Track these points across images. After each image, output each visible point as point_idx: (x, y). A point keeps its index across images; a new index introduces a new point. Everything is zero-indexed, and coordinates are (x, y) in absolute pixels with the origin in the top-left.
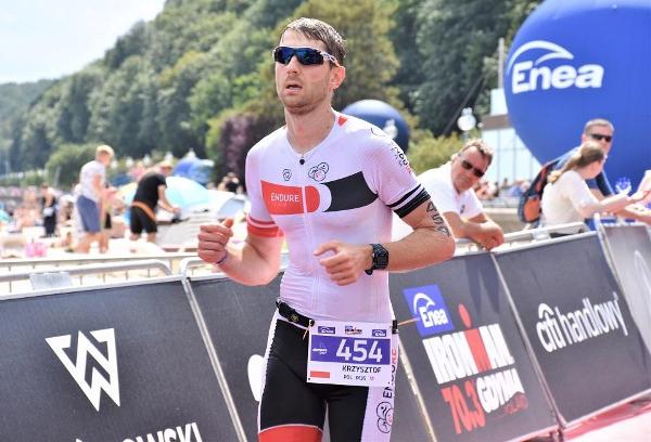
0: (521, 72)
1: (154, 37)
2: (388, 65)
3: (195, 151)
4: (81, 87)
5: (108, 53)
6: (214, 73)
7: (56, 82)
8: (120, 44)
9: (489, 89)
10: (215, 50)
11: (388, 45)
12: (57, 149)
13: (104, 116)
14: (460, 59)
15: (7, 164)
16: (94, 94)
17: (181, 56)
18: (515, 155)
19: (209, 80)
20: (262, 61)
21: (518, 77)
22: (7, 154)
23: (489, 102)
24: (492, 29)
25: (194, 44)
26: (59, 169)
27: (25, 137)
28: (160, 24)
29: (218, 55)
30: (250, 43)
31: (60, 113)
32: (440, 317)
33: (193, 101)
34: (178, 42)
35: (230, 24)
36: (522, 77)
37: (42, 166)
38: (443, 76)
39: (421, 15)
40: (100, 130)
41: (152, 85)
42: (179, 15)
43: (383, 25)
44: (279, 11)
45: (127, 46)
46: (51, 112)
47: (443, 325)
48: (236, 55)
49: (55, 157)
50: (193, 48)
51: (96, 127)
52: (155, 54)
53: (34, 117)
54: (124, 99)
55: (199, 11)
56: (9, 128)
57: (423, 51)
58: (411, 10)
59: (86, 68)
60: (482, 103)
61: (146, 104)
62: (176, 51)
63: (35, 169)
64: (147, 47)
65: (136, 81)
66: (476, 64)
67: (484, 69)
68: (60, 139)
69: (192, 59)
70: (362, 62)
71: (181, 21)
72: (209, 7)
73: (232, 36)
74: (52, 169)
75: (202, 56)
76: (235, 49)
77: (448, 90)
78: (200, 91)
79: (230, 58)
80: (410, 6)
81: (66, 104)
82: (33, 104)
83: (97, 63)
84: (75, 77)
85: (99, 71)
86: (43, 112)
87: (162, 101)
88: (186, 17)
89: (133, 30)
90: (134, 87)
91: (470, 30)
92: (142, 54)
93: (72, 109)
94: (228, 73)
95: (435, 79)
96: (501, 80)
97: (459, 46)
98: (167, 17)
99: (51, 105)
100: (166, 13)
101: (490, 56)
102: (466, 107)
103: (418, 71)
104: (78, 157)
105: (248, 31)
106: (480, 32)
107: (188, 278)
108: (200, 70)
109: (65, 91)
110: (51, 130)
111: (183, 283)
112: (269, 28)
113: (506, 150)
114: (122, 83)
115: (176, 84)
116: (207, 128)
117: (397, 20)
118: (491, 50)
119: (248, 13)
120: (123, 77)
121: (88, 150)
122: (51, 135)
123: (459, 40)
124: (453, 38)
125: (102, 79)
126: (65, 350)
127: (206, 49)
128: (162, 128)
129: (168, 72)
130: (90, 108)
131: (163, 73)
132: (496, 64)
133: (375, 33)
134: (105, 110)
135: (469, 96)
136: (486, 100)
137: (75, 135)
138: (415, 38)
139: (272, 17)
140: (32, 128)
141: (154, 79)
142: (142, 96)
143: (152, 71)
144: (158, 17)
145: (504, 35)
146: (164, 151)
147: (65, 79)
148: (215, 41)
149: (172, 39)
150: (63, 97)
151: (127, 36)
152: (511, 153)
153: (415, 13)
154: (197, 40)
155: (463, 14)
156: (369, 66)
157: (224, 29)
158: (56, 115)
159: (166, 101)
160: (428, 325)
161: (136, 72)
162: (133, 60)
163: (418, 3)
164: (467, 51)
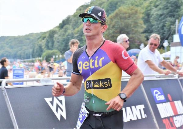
1: (73, 19)
2: (142, 27)
4: (52, 33)
5: (60, 24)
7: (45, 33)
8: (63, 22)
9: (173, 35)
11: (142, 22)
12: (45, 51)
13: (58, 42)
14: (164, 26)
15: (31, 56)
16: (56, 36)
17: (80, 25)
22: (31, 53)
23: (173, 39)
24: (174, 17)
26: (45, 57)
27: (36, 48)
28: (75, 16)
31: (46, 41)
33: (83, 38)
34: (80, 21)
37: (40, 57)
38: (158, 31)
39: (152, 13)
40: (57, 46)
41: (72, 33)
43: (141, 16)
44: (109, 12)
45: (65, 22)
46: (43, 41)
49: (44, 54)
52: (73, 24)
53: (38, 43)
54: (64, 37)
56: (32, 46)
57: (152, 23)
58: (149, 12)
59: (54, 28)
61: (70, 38)
62: (79, 23)
63: (38, 57)
64: (71, 22)
65: (68, 32)
66: (169, 28)
67: (171, 29)
68: (45, 49)
74: (43, 57)
80: (149, 10)
82: (38, 39)
83: (57, 27)
84: (50, 31)
85: (57, 29)
86: (41, 41)
87: (75, 38)
89: (67, 17)
91: (167, 17)
92: (69, 24)
93: (49, 40)
99: (43, 39)
100: (77, 13)
101: (173, 25)
102: (166, 40)
103: (151, 29)
104: (50, 53)
106: (170, 18)
109: (47, 35)
110: (43, 46)
114: (63, 33)
115: (79, 33)
117: (144, 14)
118: (174, 23)
120: (64, 31)
123: (163, 21)
124: (162, 19)
125: (58, 32)
129: (77, 29)
130: (54, 40)
132: (175, 28)
133: (138, 18)
134: (58, 40)
135: (166, 37)
137: (50, 47)
138: (150, 20)
140: (38, 45)
141: (73, 31)
142: (69, 36)
143: (72, 29)
144: (74, 14)
145: (178, 19)
147: (47, 32)
150: (47, 37)
151: (65, 19)
155: (165, 13)
158: (45, 42)
161: (67, 30)
162: (67, 26)
163: (151, 9)
164: (166, 24)
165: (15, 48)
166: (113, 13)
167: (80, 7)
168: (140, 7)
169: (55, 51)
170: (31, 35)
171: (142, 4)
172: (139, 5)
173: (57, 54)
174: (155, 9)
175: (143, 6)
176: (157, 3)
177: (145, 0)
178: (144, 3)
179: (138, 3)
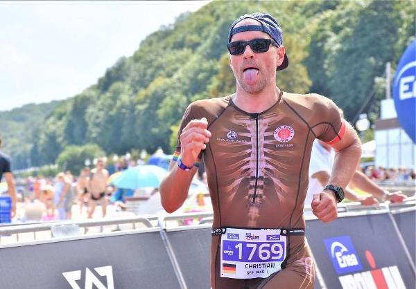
0: (406, 84)
1: (132, 67)
2: (302, 84)
3: (163, 149)
4: (81, 104)
5: (100, 80)
6: (176, 92)
7: (63, 102)
8: (108, 74)
9: (379, 100)
10: (176, 76)
11: (302, 70)
12: (64, 149)
13: (97, 125)
14: (357, 79)
15: (29, 161)
16: (91, 110)
17: (152, 81)
18: (400, 148)
19: (172, 98)
20: (210, 84)
21: (403, 88)
22: (29, 154)
23: (380, 110)
24: (381, 56)
25: (162, 72)
26: (65, 164)
27: (41, 142)
28: (136, 58)
29: (179, 79)
30: (201, 71)
31: (66, 124)
32: (352, 260)
33: (161, 113)
34: (150, 71)
35: (187, 58)
36: (407, 88)
37: (53, 163)
38: (345, 91)
39: (326, 47)
40: (94, 135)
41: (131, 102)
42: (150, 52)
43: (299, 55)
45: (113, 75)
46: (59, 123)
47: (354, 266)
48: (191, 79)
49: (63, 156)
50: (160, 75)
51: (91, 133)
52: (133, 80)
53: (48, 127)
54: (112, 113)
55: (165, 48)
56: (30, 136)
57: (329, 74)
58: (319, 44)
59: (84, 91)
60: (374, 111)
61: (127, 116)
62: (148, 77)
63: (48, 164)
64: (127, 75)
65: (120, 100)
66: (369, 83)
67: (375, 87)
68: (66, 142)
69: (159, 83)
71: (152, 56)
72: (172, 46)
73: (188, 65)
74: (61, 164)
75: (168, 80)
76: (191, 75)
78: (166, 105)
79: (187, 82)
80: (318, 42)
81: (70, 118)
82: (48, 117)
83: (93, 88)
84: (76, 98)
85: (94, 94)
86: (54, 123)
87: (138, 113)
88: (155, 53)
89: (117, 63)
90: (119, 104)
92: (123, 80)
93: (74, 121)
94: (186, 93)
96: (388, 93)
97: (356, 69)
98: (141, 54)
99: (60, 118)
100: (141, 50)
101: (380, 76)
102: (362, 113)
104: (79, 155)
105: (200, 62)
106: (372, 59)
107: (165, 230)
108: (165, 91)
109: (69, 107)
110: (60, 136)
111: (161, 233)
112: (215, 60)
113: (393, 145)
114: (110, 102)
115: (148, 101)
116: (171, 132)
117: (309, 51)
118: (381, 72)
119: (200, 49)
120: (110, 97)
121: (86, 150)
122: (60, 140)
123: (356, 65)
124: (351, 63)
125: (95, 99)
126: (77, 281)
127: (169, 76)
128: (138, 132)
129: (143, 92)
130: (87, 120)
131: (139, 93)
132: (385, 82)
133: (294, 61)
134: (98, 121)
135: (364, 106)
136: (377, 109)
137: (77, 139)
138: (323, 63)
139: (217, 51)
140: (47, 135)
141: (132, 98)
142: (124, 111)
143: (131, 92)
144: (136, 54)
145: (390, 60)
146: (140, 150)
147: (69, 100)
148: (176, 70)
149: (145, 69)
150: (68, 113)
151: (113, 68)
152: (397, 147)
153: (323, 46)
154: (164, 69)
155: (360, 45)
157: (183, 61)
158: (62, 125)
159: (142, 113)
160: (342, 266)
161: (119, 94)
162: (116, 85)
163: (325, 39)
164: (362, 73)
167: (148, 37)
168: (298, 33)
169: (89, 147)
170: (29, 108)
171: (302, 26)
172: (295, 29)
173: (96, 154)
174: (334, 38)
175: (302, 31)
176: (339, 23)
177: (308, 17)
178: (306, 23)
179: (292, 23)
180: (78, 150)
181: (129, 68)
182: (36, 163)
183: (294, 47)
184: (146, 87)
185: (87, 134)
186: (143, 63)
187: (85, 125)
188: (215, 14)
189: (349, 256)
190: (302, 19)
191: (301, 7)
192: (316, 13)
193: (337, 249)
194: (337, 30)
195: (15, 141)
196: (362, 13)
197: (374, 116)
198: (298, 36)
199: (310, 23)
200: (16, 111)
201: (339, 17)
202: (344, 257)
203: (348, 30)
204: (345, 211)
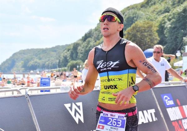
1: (95, 33)
2: (156, 39)
4: (76, 46)
5: (83, 37)
7: (70, 45)
8: (86, 35)
9: (185, 45)
11: (156, 34)
12: (69, 62)
14: (177, 37)
15: (57, 66)
16: (79, 48)
17: (101, 38)
22: (57, 64)
23: (185, 49)
26: (70, 67)
27: (62, 59)
28: (96, 30)
31: (70, 53)
37: (66, 66)
38: (172, 42)
39: (165, 26)
40: (80, 57)
43: (155, 29)
44: (127, 26)
46: (68, 52)
49: (69, 64)
51: (79, 56)
52: (95, 37)
53: (64, 54)
54: (87, 49)
56: (58, 57)
57: (166, 36)
58: (163, 25)
59: (77, 41)
60: (183, 50)
62: (100, 36)
63: (64, 67)
64: (93, 36)
65: (90, 44)
66: (181, 39)
67: (183, 41)
68: (70, 59)
70: (149, 39)
74: (68, 67)
77: (173, 46)
80: (163, 24)
81: (72, 50)
82: (64, 51)
83: (80, 40)
84: (74, 44)
85: (80, 42)
86: (66, 53)
89: (89, 31)
90: (89, 46)
91: (179, 30)
92: (91, 38)
93: (73, 52)
95: (170, 43)
97: (176, 34)
98: (98, 28)
99: (68, 51)
100: (98, 27)
101: (185, 37)
102: (178, 50)
103: (165, 41)
104: (75, 64)
106: (182, 31)
109: (72, 47)
110: (68, 57)
114: (86, 45)
117: (159, 28)
118: (185, 35)
120: (87, 43)
121: (77, 62)
122: (68, 58)
123: (176, 33)
124: (174, 32)
125: (81, 44)
130: (78, 51)
131: (97, 42)
133: (153, 31)
134: (82, 52)
135: (179, 48)
136: (184, 49)
137: (74, 58)
138: (164, 32)
139: (125, 27)
140: (63, 57)
141: (94, 44)
142: (91, 48)
143: (94, 42)
144: (96, 28)
147: (72, 44)
149: (99, 33)
151: (87, 33)
153: (164, 26)
156: (151, 40)
158: (69, 53)
161: (90, 42)
162: (89, 39)
163: (165, 23)
164: (179, 35)
165: (43, 59)
166: (130, 27)
168: (155, 21)
169: (79, 61)
170: (58, 47)
171: (156, 18)
172: (154, 20)
173: (81, 64)
174: (168, 23)
175: (157, 20)
176: (170, 17)
177: (159, 15)
178: (158, 17)
179: (153, 17)
180: (75, 62)
181: (93, 33)
182: (60, 67)
183: (153, 26)
184: (99, 40)
185: (78, 56)
186: (98, 31)
187: (77, 53)
188: (125, 14)
189: (170, 101)
190: (157, 16)
191: (156, 12)
192: (162, 14)
193: (166, 98)
194: (169, 20)
195: (53, 59)
196: (179, 14)
197: (182, 51)
198: (155, 22)
199: (159, 17)
200: (53, 48)
201: (170, 15)
202: (169, 101)
203: (174, 20)
204: (169, 85)
